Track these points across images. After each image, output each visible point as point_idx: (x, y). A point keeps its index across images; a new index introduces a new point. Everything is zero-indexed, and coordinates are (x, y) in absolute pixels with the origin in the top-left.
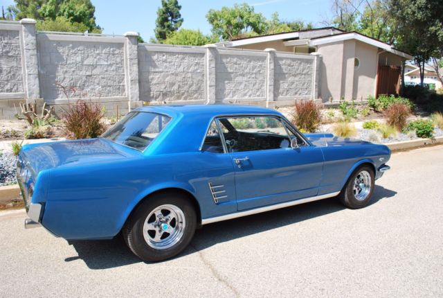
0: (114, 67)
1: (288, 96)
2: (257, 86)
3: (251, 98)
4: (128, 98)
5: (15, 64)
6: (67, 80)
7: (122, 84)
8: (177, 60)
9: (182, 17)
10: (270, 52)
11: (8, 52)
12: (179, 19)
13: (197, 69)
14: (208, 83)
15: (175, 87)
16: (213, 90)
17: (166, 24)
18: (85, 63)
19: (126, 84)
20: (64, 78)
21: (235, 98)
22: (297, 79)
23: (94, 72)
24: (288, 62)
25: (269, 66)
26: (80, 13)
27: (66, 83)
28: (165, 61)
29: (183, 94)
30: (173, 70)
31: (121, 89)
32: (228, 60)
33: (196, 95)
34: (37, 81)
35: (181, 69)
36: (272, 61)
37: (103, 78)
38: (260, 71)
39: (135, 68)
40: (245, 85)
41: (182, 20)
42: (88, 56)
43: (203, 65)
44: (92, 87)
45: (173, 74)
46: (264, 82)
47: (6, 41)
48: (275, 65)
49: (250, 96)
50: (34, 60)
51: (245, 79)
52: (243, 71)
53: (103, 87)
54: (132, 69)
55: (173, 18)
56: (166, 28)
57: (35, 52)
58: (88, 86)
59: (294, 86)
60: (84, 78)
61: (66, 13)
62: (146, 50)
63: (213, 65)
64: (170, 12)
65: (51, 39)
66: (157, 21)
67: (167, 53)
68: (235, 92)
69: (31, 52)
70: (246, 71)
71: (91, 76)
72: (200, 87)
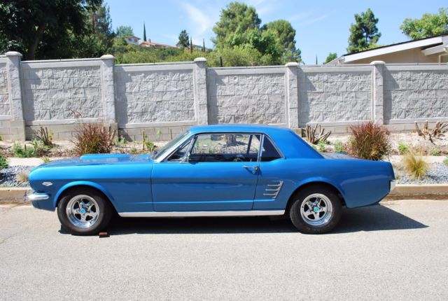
0: (183, 93)
1: (408, 118)
2: (358, 107)
3: (350, 121)
4: (197, 122)
5: (96, 94)
6: (139, 106)
7: (191, 109)
8: (251, 83)
9: (379, 32)
10: (376, 65)
11: (91, 84)
12: (375, 34)
13: (275, 91)
14: (289, 105)
15: (249, 111)
16: (296, 113)
17: (359, 41)
18: (156, 90)
19: (195, 108)
20: (137, 104)
21: (326, 121)
22: (422, 96)
23: (164, 98)
24: (408, 75)
25: (375, 81)
26: (265, 38)
27: (139, 109)
28: (237, 84)
29: (258, 117)
30: (245, 93)
31: (190, 114)
32: (316, 78)
33: (274, 119)
34: (113, 108)
35: (256, 91)
36: (380, 75)
37: (173, 103)
38: (362, 89)
39: (204, 93)
40: (341, 106)
41: (379, 36)
42: (158, 83)
43: (283, 86)
44: (162, 112)
45: (246, 97)
46: (368, 101)
47: (90, 75)
48: (385, 81)
49: (348, 118)
50: (111, 90)
51: (340, 98)
52: (338, 89)
53: (172, 112)
54: (201, 94)
55: (368, 33)
56: (360, 46)
57: (112, 83)
58: (158, 111)
59: (417, 105)
60: (155, 104)
61: (251, 40)
62: (216, 75)
63: (295, 85)
64: (364, 28)
65: (126, 71)
66: (350, 39)
67: (238, 75)
68: (325, 114)
69: (109, 83)
70: (340, 90)
71: (161, 102)
72: (279, 109)
